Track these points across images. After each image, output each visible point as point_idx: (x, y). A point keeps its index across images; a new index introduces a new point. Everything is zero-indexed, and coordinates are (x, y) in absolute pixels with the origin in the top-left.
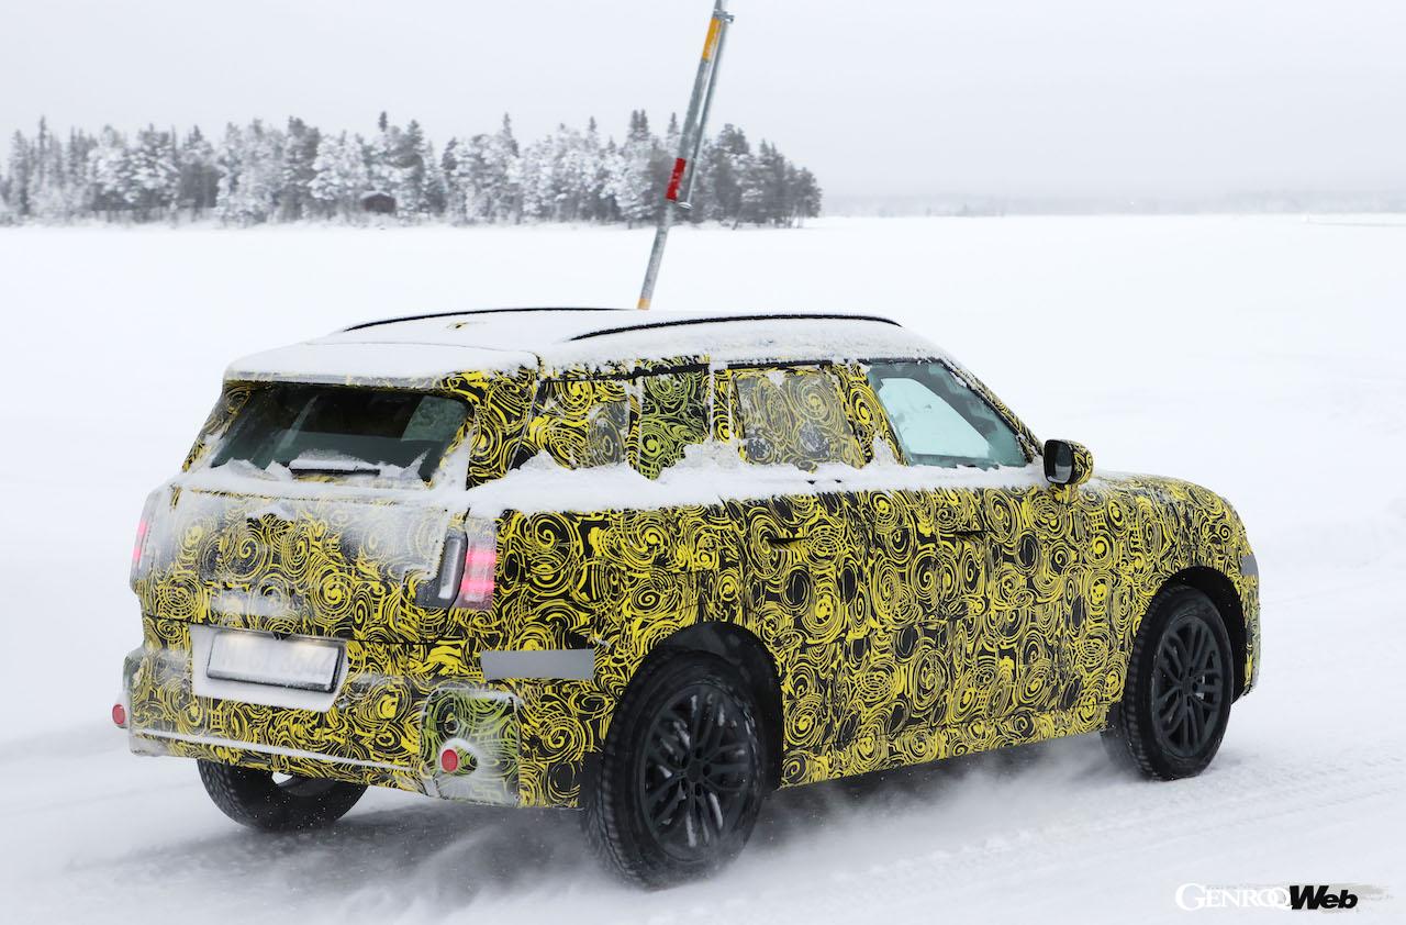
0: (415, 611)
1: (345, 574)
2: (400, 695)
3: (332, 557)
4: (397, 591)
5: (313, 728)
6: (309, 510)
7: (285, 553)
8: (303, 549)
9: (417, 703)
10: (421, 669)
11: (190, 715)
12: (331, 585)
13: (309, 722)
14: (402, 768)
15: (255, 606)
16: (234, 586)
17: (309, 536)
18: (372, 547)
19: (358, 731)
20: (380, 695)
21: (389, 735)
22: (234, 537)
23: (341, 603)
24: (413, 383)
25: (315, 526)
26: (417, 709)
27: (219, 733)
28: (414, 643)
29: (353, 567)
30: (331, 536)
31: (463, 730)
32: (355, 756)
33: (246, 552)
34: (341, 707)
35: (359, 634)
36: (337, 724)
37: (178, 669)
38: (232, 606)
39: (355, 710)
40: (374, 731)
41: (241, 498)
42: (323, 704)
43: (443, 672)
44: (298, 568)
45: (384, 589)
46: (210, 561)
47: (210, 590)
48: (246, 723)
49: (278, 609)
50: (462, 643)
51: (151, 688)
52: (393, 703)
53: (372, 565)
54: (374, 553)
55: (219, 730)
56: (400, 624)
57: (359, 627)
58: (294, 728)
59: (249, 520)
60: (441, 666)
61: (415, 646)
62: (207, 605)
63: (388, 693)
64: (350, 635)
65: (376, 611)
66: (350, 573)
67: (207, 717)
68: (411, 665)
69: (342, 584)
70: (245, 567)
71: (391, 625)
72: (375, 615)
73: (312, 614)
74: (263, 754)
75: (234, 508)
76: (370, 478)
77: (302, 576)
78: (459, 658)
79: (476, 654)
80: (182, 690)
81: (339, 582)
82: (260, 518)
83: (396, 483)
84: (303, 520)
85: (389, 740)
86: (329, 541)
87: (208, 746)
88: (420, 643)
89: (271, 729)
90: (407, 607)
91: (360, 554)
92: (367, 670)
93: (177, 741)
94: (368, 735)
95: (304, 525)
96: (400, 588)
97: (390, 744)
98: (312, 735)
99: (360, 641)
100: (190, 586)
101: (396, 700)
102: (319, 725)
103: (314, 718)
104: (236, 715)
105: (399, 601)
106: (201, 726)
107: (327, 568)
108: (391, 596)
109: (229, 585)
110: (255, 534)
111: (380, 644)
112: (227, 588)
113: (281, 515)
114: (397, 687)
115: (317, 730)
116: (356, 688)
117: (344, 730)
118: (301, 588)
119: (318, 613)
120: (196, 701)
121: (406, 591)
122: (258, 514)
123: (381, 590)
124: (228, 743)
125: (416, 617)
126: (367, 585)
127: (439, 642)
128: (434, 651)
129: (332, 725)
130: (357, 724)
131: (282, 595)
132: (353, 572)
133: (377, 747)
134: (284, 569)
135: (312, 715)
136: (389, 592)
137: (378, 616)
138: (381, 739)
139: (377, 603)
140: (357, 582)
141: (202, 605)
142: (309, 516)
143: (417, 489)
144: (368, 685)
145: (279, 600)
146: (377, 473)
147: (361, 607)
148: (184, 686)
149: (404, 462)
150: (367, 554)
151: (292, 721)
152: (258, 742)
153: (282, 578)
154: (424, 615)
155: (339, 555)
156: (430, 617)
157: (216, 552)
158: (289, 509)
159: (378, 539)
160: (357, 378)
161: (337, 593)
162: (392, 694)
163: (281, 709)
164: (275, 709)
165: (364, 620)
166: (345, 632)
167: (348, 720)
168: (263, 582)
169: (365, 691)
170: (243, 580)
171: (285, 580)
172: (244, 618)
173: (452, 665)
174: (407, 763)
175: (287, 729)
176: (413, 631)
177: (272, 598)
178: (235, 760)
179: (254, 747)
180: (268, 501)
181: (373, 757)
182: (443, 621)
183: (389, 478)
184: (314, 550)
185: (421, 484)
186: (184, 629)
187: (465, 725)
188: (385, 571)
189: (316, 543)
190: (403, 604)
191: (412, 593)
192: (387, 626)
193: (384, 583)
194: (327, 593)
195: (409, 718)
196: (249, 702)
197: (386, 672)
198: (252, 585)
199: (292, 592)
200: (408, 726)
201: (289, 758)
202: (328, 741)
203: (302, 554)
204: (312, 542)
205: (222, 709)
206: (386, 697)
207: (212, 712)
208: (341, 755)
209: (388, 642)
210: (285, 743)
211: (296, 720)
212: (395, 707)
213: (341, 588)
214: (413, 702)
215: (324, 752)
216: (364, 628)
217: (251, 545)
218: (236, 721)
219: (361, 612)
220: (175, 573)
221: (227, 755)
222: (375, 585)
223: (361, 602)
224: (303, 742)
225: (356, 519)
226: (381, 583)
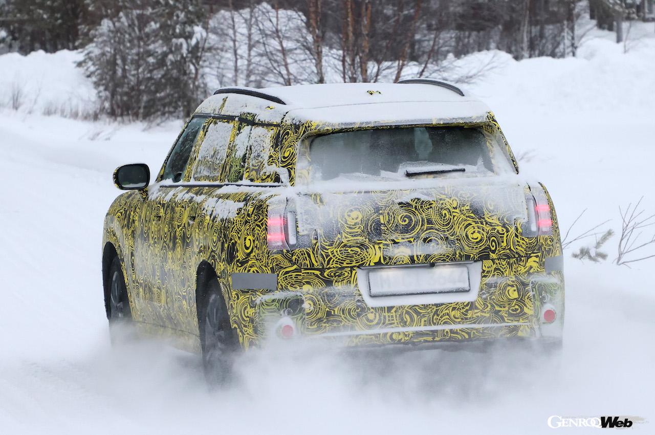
0: (523, 239)
1: (480, 225)
2: (516, 285)
3: (469, 217)
4: (512, 230)
5: (467, 311)
6: (441, 194)
7: (434, 218)
8: (447, 214)
9: (526, 288)
10: (523, 270)
11: (368, 320)
12: (472, 232)
13: (463, 308)
14: (525, 324)
15: (419, 250)
16: (400, 241)
17: (449, 207)
18: (491, 208)
19: (497, 308)
20: (505, 288)
21: (517, 307)
22: (391, 214)
23: (481, 240)
24: (475, 119)
25: (451, 201)
26: (528, 291)
27: (392, 326)
28: (522, 257)
29: (484, 220)
30: (464, 205)
31: (549, 299)
32: (495, 322)
33: (405, 221)
34: (484, 296)
35: (493, 256)
36: (483, 307)
37: (351, 295)
38: (402, 252)
39: (493, 297)
40: (507, 307)
41: (384, 192)
42: (472, 297)
43: (532, 271)
44: (446, 225)
45: (505, 230)
46: (375, 230)
47: (381, 246)
48: (415, 316)
49: (437, 249)
50: (539, 254)
51: (327, 309)
52: (515, 290)
53: (494, 218)
54: (493, 211)
55: (394, 323)
56: (517, 247)
57: (493, 252)
58: (452, 314)
59: (400, 204)
60: (531, 267)
61: (523, 258)
62: (379, 254)
63: (509, 285)
64: (487, 257)
65: (503, 242)
66: (482, 223)
67: (382, 318)
68: (519, 269)
69: (479, 230)
70: (406, 229)
71: (512, 248)
72: (502, 244)
73: (462, 249)
74: (432, 331)
75: (383, 198)
76: (461, 173)
77: (451, 229)
78: (537, 262)
79: (544, 260)
80: (358, 307)
81: (477, 230)
82: (409, 201)
83: (478, 175)
84: (441, 199)
85: (517, 310)
86: (462, 208)
87: (385, 334)
88: (525, 256)
89: (435, 317)
90: (519, 237)
91: (486, 213)
92: (494, 275)
93: (357, 336)
94: (504, 309)
95: (441, 202)
96: (513, 228)
97: (517, 312)
98: (466, 315)
99: (493, 260)
100: (362, 246)
101: (515, 288)
102: (471, 309)
103: (467, 305)
104: (407, 312)
105: (514, 235)
106: (378, 324)
107: (467, 223)
108: (510, 233)
109: (397, 241)
110: (407, 211)
111: (504, 260)
112: (395, 243)
113: (424, 198)
114: (513, 282)
115: (469, 312)
116: (489, 286)
117: (488, 309)
118: (452, 235)
119: (467, 248)
120: (372, 310)
121: (517, 229)
122: (406, 199)
123: (503, 231)
124: (401, 329)
125: (524, 242)
126: (495, 229)
127: (532, 255)
128: (529, 260)
129: (479, 307)
130: (497, 304)
131: (440, 241)
132: (484, 223)
133: (510, 315)
134: (437, 227)
135: (465, 304)
136: (508, 231)
137: (504, 244)
138: (513, 310)
139: (503, 237)
140: (488, 228)
141: (375, 254)
142: (443, 197)
143: (491, 176)
144: (496, 283)
145: (438, 244)
146: (463, 170)
147: (493, 241)
148: (359, 304)
149: (474, 163)
150: (490, 212)
151: (451, 309)
152: (425, 325)
153: (437, 232)
154: (527, 241)
155: (472, 215)
156: (530, 242)
157: (378, 224)
158: (428, 194)
159: (493, 204)
160: (441, 119)
161: (476, 235)
162: (512, 286)
163: (442, 304)
164: (437, 305)
165: (496, 248)
166: (484, 256)
167: (490, 303)
168: (423, 235)
169: (495, 287)
170: (407, 236)
171: (439, 233)
172: (412, 258)
173: (535, 265)
174: (527, 321)
175: (448, 314)
176: (523, 250)
177: (432, 244)
178: (408, 338)
179: (423, 328)
180: (408, 192)
181: (506, 321)
182: (536, 243)
183: (472, 172)
184: (454, 214)
185: (490, 173)
186: (354, 272)
187: (549, 296)
188: (503, 220)
189: (454, 210)
190: (517, 236)
191: (520, 230)
192: (510, 249)
193: (504, 226)
194: (470, 236)
195: (526, 297)
196: (416, 304)
197: (505, 275)
198: (417, 238)
199: (447, 238)
200: (527, 301)
201: (451, 331)
202: (478, 316)
203: (447, 217)
204: (452, 210)
205: (395, 312)
206: (509, 288)
207: (387, 314)
208: (486, 322)
209: (509, 258)
210: (445, 323)
211: (454, 309)
212: (516, 292)
213: (479, 232)
214: (525, 289)
215: (474, 323)
216: (497, 252)
217: (406, 216)
218: (408, 317)
219: (493, 243)
220: (345, 241)
221: (400, 337)
222: (500, 228)
223: (494, 238)
224: (459, 320)
225: (475, 195)
226: (503, 226)
